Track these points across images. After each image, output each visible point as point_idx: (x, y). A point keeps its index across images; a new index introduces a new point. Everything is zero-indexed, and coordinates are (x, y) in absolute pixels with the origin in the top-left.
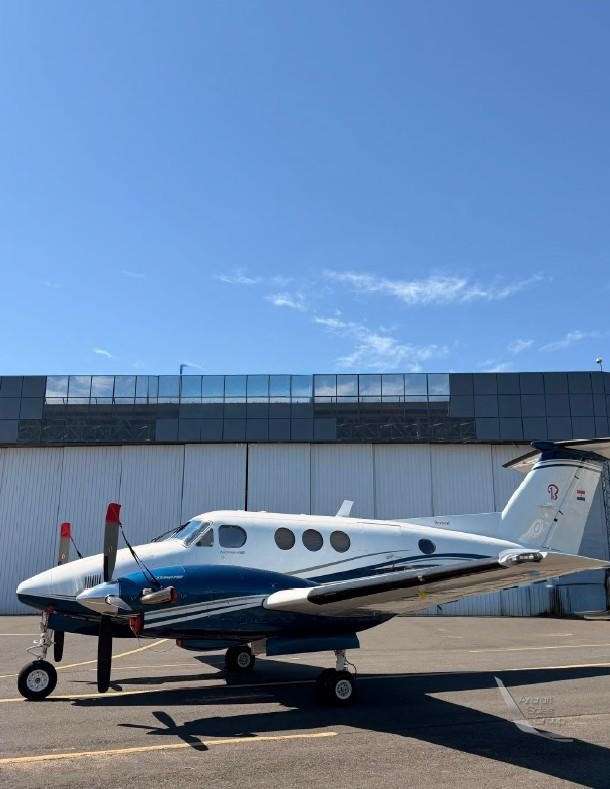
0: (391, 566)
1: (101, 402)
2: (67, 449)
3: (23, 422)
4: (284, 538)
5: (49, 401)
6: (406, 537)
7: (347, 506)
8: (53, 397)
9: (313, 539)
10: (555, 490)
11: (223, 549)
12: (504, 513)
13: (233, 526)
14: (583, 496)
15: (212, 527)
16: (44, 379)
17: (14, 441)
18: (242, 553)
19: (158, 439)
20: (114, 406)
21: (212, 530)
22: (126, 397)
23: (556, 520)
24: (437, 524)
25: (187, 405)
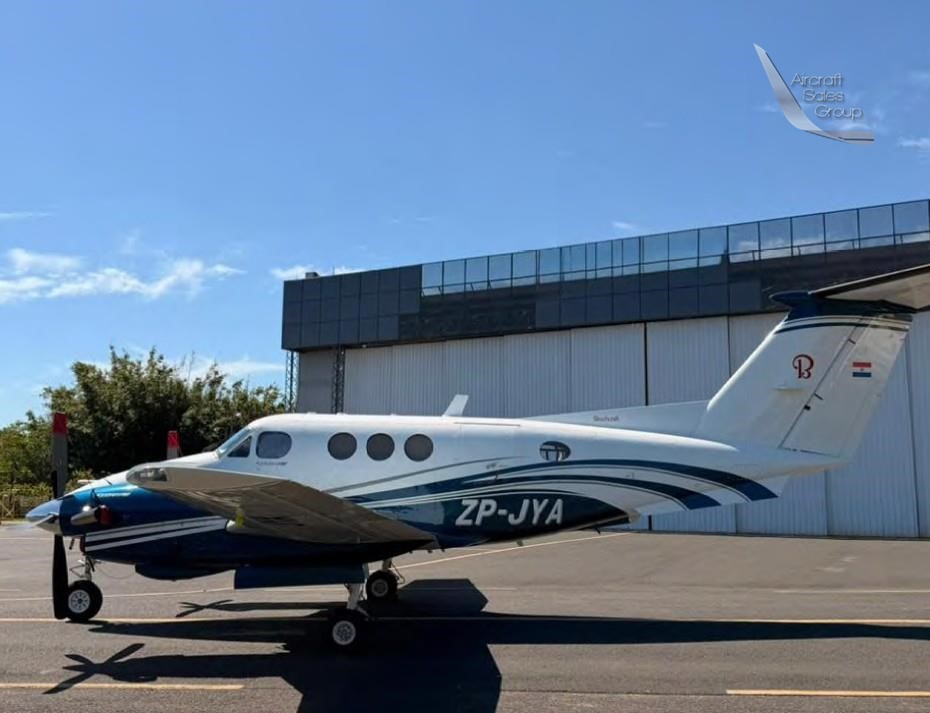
0: (493, 478)
1: (477, 287)
2: (448, 343)
3: (402, 317)
4: (341, 446)
5: (426, 292)
6: (522, 439)
7: (460, 402)
8: (429, 288)
9: (380, 446)
10: (806, 363)
11: (261, 460)
12: (712, 402)
13: (280, 433)
14: (867, 370)
15: (251, 434)
16: (419, 267)
17: (396, 337)
18: (283, 464)
19: (538, 325)
20: (490, 291)
21: (250, 438)
22: (501, 279)
23: (807, 408)
24: (597, 421)
25: (571, 282)
